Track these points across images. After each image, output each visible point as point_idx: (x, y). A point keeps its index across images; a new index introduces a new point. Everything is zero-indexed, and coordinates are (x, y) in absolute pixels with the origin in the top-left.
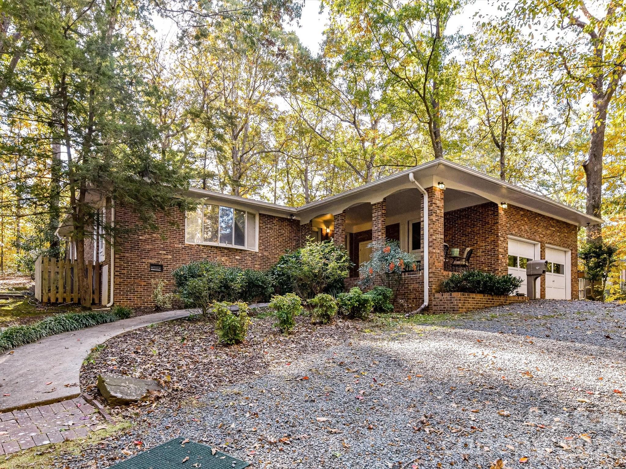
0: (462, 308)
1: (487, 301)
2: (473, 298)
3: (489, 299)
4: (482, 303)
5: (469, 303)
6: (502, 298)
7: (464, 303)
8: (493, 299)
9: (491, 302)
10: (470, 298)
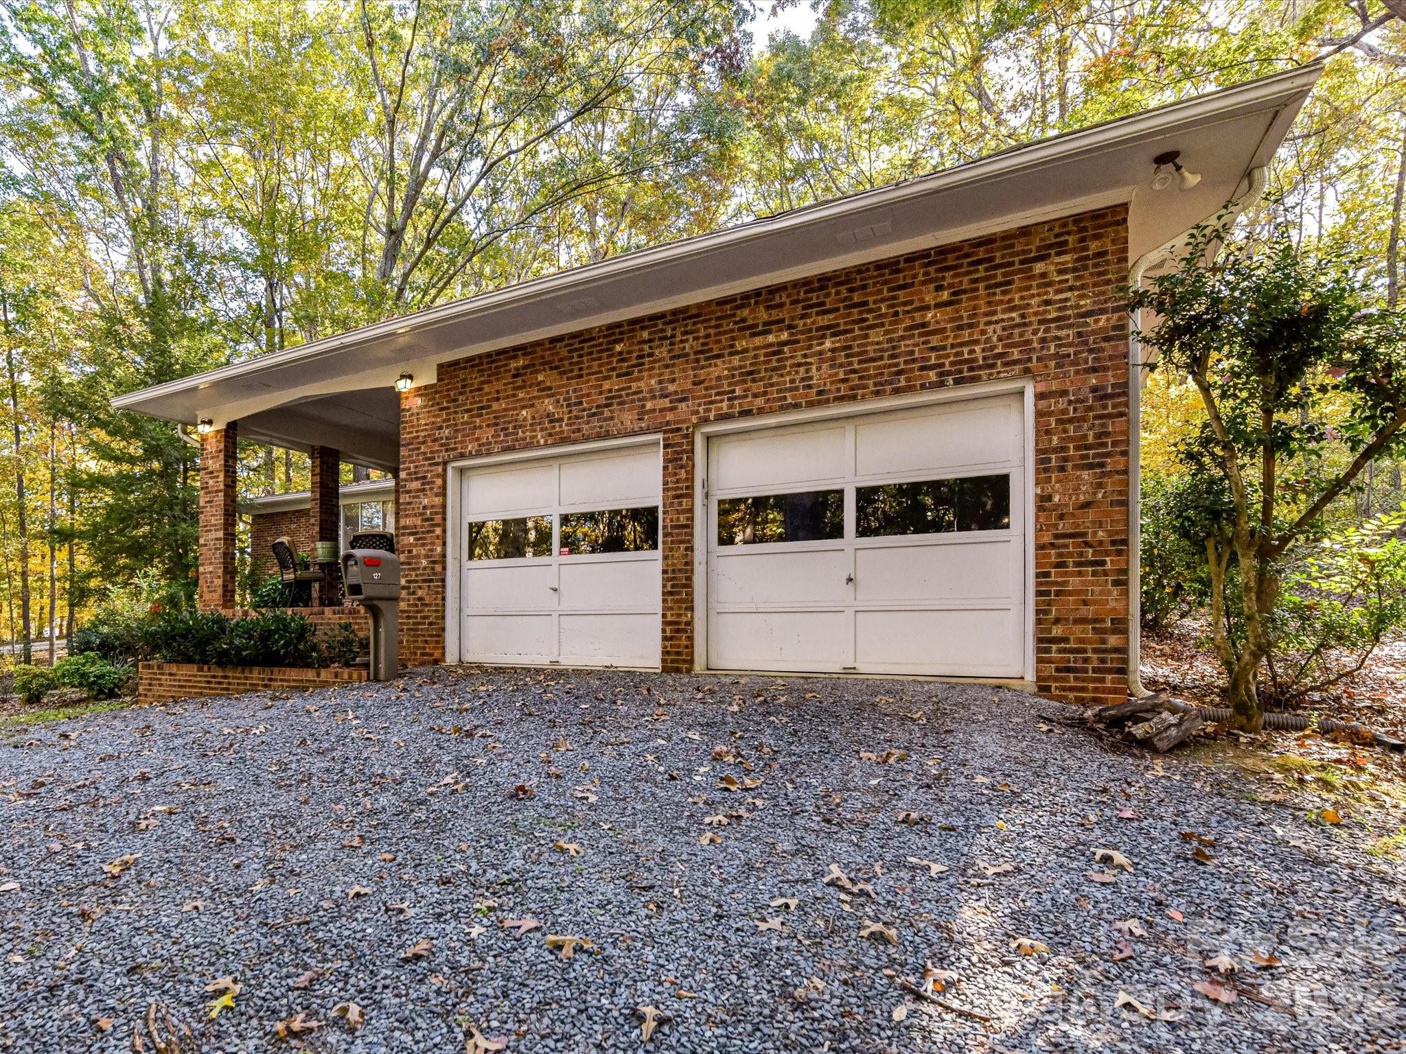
0: (146, 695)
1: (208, 682)
2: (171, 674)
3: (214, 677)
4: (195, 687)
5: (161, 685)
6: (255, 675)
7: (150, 685)
8: (225, 677)
9: (219, 683)
10: (162, 674)
